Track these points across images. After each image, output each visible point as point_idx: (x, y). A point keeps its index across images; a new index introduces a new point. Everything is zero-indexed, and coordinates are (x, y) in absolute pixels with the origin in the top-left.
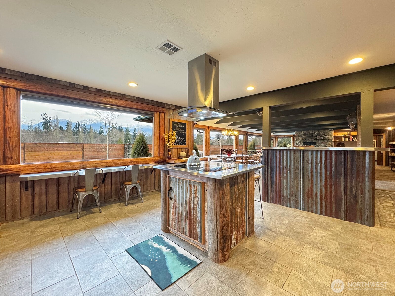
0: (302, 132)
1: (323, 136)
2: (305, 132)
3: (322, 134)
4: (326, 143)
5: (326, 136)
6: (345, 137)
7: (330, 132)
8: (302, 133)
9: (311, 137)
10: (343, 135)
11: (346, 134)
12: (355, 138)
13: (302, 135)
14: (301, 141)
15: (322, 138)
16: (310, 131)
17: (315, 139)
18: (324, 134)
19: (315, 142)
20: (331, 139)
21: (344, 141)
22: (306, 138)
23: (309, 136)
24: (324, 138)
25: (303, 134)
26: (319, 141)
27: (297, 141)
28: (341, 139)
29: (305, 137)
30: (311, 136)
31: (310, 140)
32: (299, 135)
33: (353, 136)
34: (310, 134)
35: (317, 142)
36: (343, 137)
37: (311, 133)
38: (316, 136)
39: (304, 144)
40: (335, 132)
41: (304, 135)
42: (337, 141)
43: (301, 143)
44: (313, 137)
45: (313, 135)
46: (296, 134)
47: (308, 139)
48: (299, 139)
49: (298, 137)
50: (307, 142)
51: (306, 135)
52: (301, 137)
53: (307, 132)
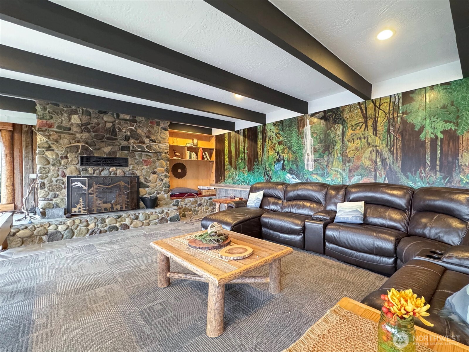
0: (76, 116)
1: (147, 141)
3: (143, 134)
4: (154, 162)
5: (155, 141)
6: (190, 149)
7: (164, 131)
8: (75, 119)
9: (108, 139)
10: (188, 145)
11: (188, 143)
12: (207, 153)
13: (75, 129)
14: (70, 149)
15: (145, 146)
17: (123, 148)
18: (148, 137)
19: (123, 156)
20: (166, 151)
21: (189, 159)
22: (90, 142)
23: (103, 137)
24: (149, 147)
25: (78, 125)
26: (137, 157)
27: (49, 148)
28: (182, 155)
29: (85, 135)
30: (108, 136)
31: (107, 150)
32: (59, 127)
33: (204, 150)
34: (107, 131)
35: (130, 159)
36: (187, 151)
37: (109, 125)
38: (127, 139)
39: (81, 165)
40: (172, 135)
41: (84, 127)
42: (176, 158)
43: (70, 160)
44: (116, 139)
45: (116, 135)
46: (45, 121)
47: (97, 147)
48: (61, 144)
49: (52, 133)
50: (96, 155)
51: (89, 132)
52: (70, 134)
53: (95, 121)
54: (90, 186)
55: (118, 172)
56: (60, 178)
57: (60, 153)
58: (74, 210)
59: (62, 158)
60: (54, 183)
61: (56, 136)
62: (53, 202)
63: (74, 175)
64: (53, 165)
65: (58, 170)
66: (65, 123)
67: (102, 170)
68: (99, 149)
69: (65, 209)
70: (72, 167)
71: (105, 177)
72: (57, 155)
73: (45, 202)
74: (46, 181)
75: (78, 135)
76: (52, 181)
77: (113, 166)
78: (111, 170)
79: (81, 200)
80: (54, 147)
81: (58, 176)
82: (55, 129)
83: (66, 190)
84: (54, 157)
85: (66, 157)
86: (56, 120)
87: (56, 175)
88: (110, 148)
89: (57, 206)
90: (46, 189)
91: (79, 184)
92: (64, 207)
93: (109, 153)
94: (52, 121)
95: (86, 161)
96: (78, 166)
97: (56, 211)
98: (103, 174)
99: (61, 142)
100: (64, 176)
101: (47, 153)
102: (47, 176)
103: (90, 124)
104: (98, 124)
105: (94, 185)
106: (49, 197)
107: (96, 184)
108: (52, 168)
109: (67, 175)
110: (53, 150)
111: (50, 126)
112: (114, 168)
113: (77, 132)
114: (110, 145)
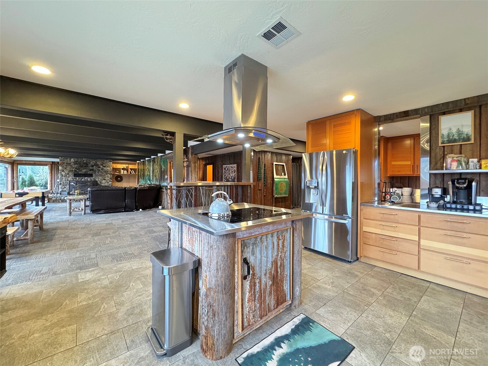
0: (72, 159)
1: (101, 166)
2: (76, 160)
3: (100, 164)
4: (105, 175)
5: (105, 167)
6: (123, 169)
7: (110, 162)
8: (72, 160)
9: (85, 166)
10: (122, 167)
11: (124, 166)
12: (133, 171)
13: (72, 164)
14: (70, 171)
15: (100, 169)
16: (84, 159)
17: (91, 170)
18: (101, 165)
19: (91, 173)
20: (110, 170)
21: (123, 173)
22: (77, 168)
23: (83, 166)
24: (102, 169)
25: (73, 162)
26: (97, 173)
27: (63, 171)
28: (120, 172)
29: (76, 166)
30: (85, 165)
31: (84, 171)
32: (66, 163)
33: (131, 169)
34: (84, 163)
35: (93, 174)
36: (122, 170)
37: (85, 161)
38: (93, 166)
39: (74, 177)
40: (113, 163)
41: (75, 163)
42: (116, 173)
43: (70, 175)
44: (88, 167)
45: (88, 165)
46: (62, 162)
47: (80, 170)
48: (67, 169)
49: (64, 166)
50: (80, 173)
51: (77, 164)
52: (70, 165)
53: (80, 160)
54: (76, 184)
55: (88, 179)
56: (66, 181)
57: (67, 173)
58: (71, 193)
59: (67, 174)
60: (64, 183)
61: (65, 167)
62: (64, 190)
63: (71, 180)
64: (64, 177)
65: (66, 179)
66: (69, 162)
67: (82, 179)
68: (81, 171)
69: (68, 192)
70: (71, 178)
71: (83, 181)
72: (66, 173)
73: (61, 190)
74: (62, 182)
75: (73, 166)
76: (64, 182)
77: (86, 177)
78: (85, 178)
79: (73, 189)
80: (65, 170)
81: (66, 180)
82: (65, 164)
83: (68, 186)
84: (65, 174)
85: (69, 174)
86: (65, 161)
87: (65, 180)
88: (85, 170)
89: (65, 191)
90: (62, 185)
91: (73, 184)
92: (67, 191)
93: (85, 172)
94: (64, 161)
95: (76, 175)
96: (73, 177)
97: (64, 193)
98: (82, 180)
99: (67, 168)
100: (68, 181)
101: (62, 173)
102: (62, 181)
103: (78, 161)
104: (81, 161)
105: (78, 184)
106: (63, 188)
107: (79, 184)
108: (64, 178)
109: (69, 180)
110: (64, 172)
111: (64, 163)
112: (87, 178)
113: (72, 165)
114: (85, 169)
